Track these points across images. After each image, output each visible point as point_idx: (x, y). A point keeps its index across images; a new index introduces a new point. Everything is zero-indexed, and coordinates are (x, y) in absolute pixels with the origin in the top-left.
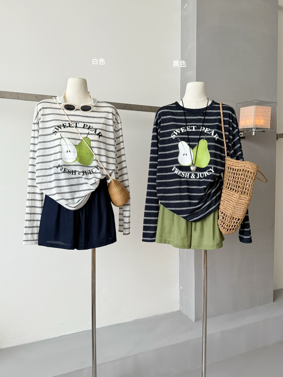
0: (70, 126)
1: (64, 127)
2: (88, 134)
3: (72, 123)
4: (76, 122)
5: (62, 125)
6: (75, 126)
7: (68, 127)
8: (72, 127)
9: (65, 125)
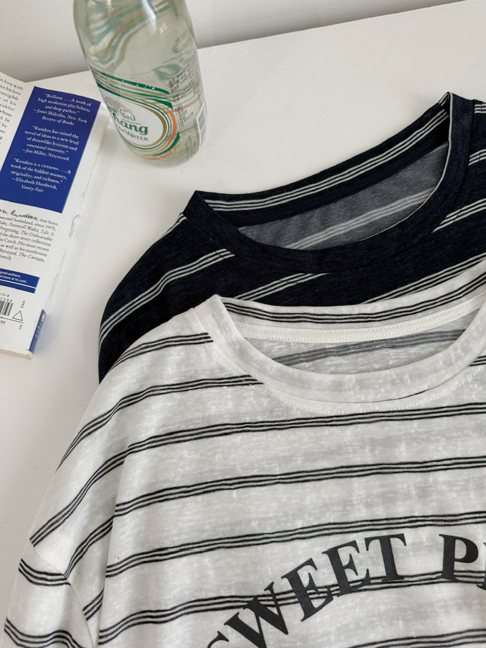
1: (309, 611)
3: (353, 544)
4: (385, 533)
5: (286, 581)
6: (384, 574)
7: (332, 599)
8: (359, 583)
9: (311, 583)
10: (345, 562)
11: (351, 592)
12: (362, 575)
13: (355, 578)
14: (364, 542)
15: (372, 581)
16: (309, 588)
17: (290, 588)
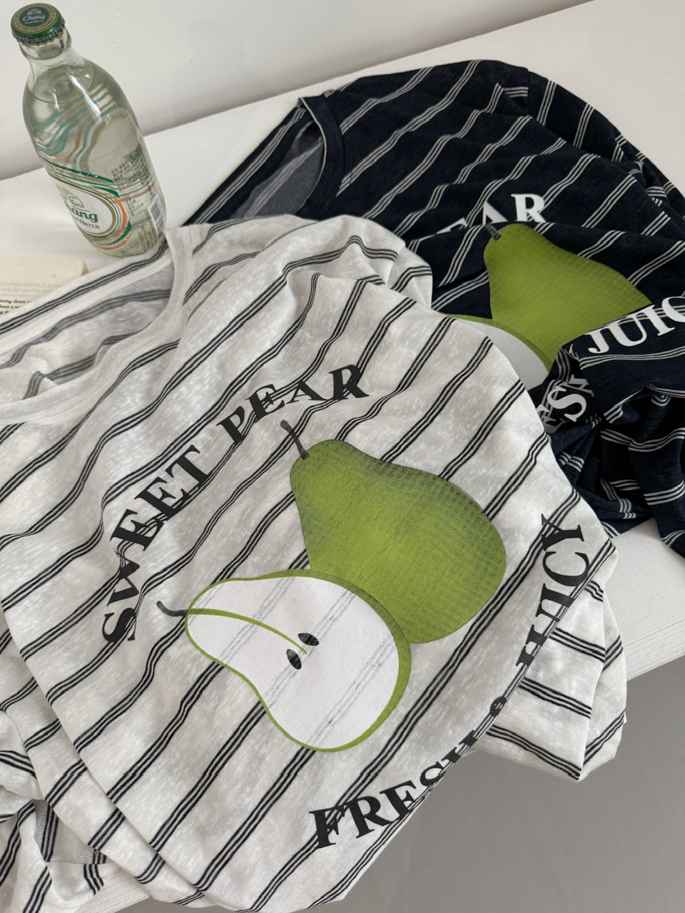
0: (169, 512)
1: (146, 542)
2: (294, 434)
3: (158, 480)
4: (178, 455)
5: (114, 539)
6: (197, 482)
7: (163, 524)
8: (180, 502)
9: (138, 525)
10: (159, 495)
11: (177, 512)
12: (179, 495)
13: (174, 501)
14: (166, 473)
15: (190, 494)
16: (137, 529)
17: (121, 540)
